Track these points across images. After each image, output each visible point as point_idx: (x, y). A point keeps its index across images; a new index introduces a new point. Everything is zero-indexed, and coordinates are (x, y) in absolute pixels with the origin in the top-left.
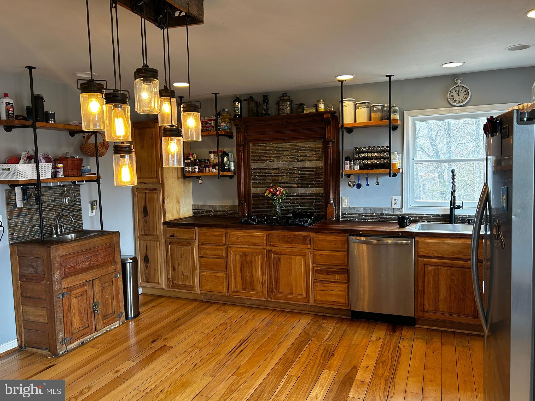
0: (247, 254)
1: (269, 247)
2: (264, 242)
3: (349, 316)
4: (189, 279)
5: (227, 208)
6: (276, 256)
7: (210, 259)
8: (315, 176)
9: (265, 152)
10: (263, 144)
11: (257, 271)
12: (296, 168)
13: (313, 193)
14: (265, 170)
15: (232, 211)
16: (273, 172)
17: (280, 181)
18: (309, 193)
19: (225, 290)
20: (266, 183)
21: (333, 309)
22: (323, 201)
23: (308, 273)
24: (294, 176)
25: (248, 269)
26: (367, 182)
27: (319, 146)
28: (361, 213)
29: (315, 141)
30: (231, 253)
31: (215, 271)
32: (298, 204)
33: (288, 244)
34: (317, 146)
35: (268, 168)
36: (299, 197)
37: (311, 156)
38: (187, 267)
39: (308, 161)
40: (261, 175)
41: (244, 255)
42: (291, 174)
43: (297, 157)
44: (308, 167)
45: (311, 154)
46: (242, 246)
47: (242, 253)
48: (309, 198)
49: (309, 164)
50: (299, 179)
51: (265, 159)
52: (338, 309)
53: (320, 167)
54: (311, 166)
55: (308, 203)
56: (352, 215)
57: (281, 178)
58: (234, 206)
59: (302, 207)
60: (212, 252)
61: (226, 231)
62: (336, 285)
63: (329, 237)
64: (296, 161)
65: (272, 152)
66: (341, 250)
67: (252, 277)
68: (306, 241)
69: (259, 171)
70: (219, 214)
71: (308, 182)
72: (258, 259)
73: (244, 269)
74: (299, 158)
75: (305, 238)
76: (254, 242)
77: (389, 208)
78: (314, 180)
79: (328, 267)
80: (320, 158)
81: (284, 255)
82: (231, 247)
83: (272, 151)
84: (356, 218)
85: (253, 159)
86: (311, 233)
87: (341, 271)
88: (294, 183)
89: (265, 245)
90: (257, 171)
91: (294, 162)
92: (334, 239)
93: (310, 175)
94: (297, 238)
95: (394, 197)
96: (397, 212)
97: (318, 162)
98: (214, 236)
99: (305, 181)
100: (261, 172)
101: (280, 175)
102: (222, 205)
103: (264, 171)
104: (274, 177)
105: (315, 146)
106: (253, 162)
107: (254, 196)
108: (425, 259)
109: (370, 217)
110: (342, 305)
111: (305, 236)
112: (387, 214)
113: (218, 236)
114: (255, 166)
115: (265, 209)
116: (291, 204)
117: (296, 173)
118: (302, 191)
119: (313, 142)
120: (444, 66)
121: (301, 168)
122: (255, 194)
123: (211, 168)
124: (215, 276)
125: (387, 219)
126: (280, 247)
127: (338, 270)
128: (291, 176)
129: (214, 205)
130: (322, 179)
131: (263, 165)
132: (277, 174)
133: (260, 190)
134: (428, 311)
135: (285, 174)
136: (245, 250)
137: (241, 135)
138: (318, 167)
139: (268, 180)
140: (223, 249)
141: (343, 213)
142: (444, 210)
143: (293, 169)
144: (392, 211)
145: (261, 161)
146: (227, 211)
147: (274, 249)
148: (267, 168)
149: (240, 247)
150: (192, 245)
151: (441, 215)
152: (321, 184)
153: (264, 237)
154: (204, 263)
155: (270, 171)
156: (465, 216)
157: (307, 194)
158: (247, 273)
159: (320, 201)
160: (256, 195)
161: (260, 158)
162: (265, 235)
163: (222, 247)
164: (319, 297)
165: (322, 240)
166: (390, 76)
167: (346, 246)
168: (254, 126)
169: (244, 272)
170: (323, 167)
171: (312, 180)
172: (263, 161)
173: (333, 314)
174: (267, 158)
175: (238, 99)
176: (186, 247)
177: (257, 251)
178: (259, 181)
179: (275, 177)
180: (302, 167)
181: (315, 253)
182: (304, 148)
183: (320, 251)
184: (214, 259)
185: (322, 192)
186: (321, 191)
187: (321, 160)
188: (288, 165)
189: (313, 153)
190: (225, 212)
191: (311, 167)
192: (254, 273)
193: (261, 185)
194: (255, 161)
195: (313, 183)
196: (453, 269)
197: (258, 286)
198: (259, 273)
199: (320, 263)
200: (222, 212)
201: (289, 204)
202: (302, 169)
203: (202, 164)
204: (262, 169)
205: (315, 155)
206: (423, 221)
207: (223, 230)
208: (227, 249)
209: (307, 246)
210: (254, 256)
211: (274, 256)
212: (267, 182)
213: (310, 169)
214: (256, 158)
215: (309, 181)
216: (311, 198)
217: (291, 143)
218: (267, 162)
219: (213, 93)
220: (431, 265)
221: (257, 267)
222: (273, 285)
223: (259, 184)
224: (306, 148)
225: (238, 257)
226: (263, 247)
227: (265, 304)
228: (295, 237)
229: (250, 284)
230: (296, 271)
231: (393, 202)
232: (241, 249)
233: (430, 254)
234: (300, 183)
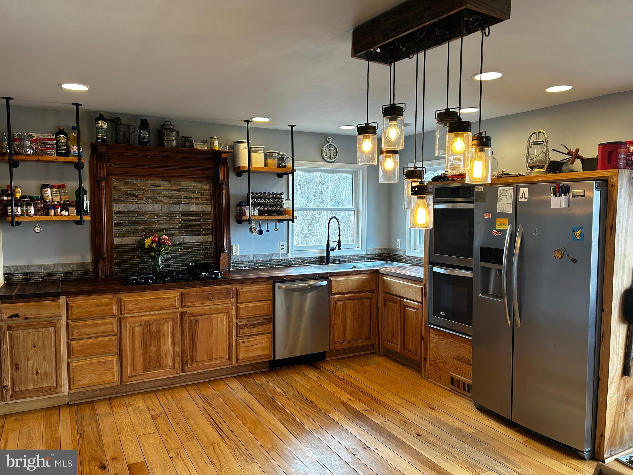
0: (151, 323)
1: (182, 310)
2: (176, 303)
3: (268, 368)
4: (48, 378)
5: (71, 268)
6: (192, 318)
7: (90, 340)
8: (202, 222)
9: (134, 191)
10: (131, 179)
11: (166, 342)
12: (178, 211)
13: (200, 241)
14: (134, 213)
15: (82, 270)
16: (147, 216)
17: (157, 227)
18: (195, 242)
19: (115, 379)
20: (136, 231)
21: (251, 365)
22: (211, 250)
23: (231, 331)
24: (176, 221)
25: (153, 342)
26: (268, 228)
27: (206, 187)
28: (252, 261)
29: (201, 182)
30: (127, 326)
31: (98, 355)
32: (180, 255)
33: (209, 302)
34: (204, 187)
35: (140, 211)
36: (182, 246)
37: (197, 198)
38: (45, 360)
39: (194, 204)
40: (129, 220)
41: (148, 324)
42: (172, 219)
43: (180, 199)
44: (194, 212)
45: (196, 196)
46: (142, 314)
47: (143, 323)
48: (195, 248)
49: (194, 208)
50: (181, 225)
51: (135, 200)
52: (256, 363)
53: (207, 211)
54: (197, 210)
55: (194, 253)
56: (243, 263)
57: (158, 224)
58: (85, 263)
59: (185, 258)
60: (95, 330)
61: (117, 297)
62: (260, 338)
63: (254, 287)
64: (178, 204)
65: (146, 191)
66: (267, 299)
67: (158, 351)
68: (229, 295)
69: (126, 215)
70: (57, 277)
71: (193, 229)
72: (168, 327)
73: (147, 343)
74: (182, 200)
75: (228, 292)
76: (162, 306)
77: (277, 254)
78: (200, 227)
79: (252, 319)
80: (208, 201)
81: (202, 315)
82: (127, 317)
83: (145, 189)
84: (246, 266)
85: (118, 199)
86: (234, 285)
87: (266, 321)
88: (175, 230)
89: (177, 307)
90: (122, 215)
91: (175, 204)
92: (259, 289)
93: (195, 221)
94: (219, 293)
95: (281, 243)
96: (284, 257)
97: (205, 205)
98: (98, 306)
99: (190, 227)
100: (128, 217)
101: (156, 220)
102: (62, 264)
103: (134, 215)
104: (148, 222)
105: (202, 187)
106: (117, 203)
107: (117, 249)
108: (336, 296)
109: (260, 264)
110: (266, 357)
111: (228, 289)
112: (275, 260)
113: (106, 305)
114: (119, 208)
115: (135, 264)
116: (172, 255)
117: (178, 219)
118: (187, 239)
119: (199, 182)
120: (341, 127)
121: (184, 211)
122: (118, 246)
123: (59, 210)
124: (99, 363)
125: (275, 265)
126: (197, 307)
127: (264, 321)
128: (172, 222)
129: (48, 265)
130: (210, 225)
131: (132, 207)
132: (153, 219)
133: (127, 239)
134: (338, 343)
135: (164, 219)
136: (149, 318)
137: (103, 165)
138: (205, 211)
139: (140, 226)
140: (113, 322)
141: (233, 262)
142: (321, 252)
143: (175, 213)
144: (279, 257)
145: (129, 201)
146: (72, 271)
147: (190, 310)
148: (138, 211)
149: (139, 316)
150: (57, 325)
151: (318, 257)
152: (209, 231)
153: (177, 298)
154: (79, 348)
155: (142, 215)
156: (335, 256)
157: (192, 243)
158: (152, 348)
159: (208, 250)
160: (121, 247)
161: (128, 198)
162: (177, 294)
163: (111, 320)
164: (243, 355)
165: (248, 292)
166: (292, 126)
167: (271, 294)
168: (120, 155)
169: (146, 346)
170: (210, 211)
171: (199, 227)
172: (132, 202)
173: (252, 371)
174: (137, 198)
175: (101, 117)
176: (45, 329)
177: (167, 316)
178: (126, 228)
179: (150, 222)
180: (186, 211)
181: (240, 306)
182: (188, 188)
183: (244, 304)
184: (98, 339)
185: (211, 240)
186: (209, 238)
187: (209, 204)
188: (167, 208)
189: (200, 195)
190: (69, 273)
191: (197, 212)
192: (162, 345)
193: (129, 233)
194: (120, 201)
195: (199, 230)
196: (355, 301)
197: (166, 361)
198: (168, 344)
199: (244, 317)
200: (63, 273)
201: (169, 255)
202: (186, 213)
203: (40, 203)
204: (130, 212)
205: (201, 197)
206: (305, 264)
207: (112, 296)
208: (120, 321)
209: (231, 301)
210: (161, 324)
211: (190, 320)
212: (138, 229)
213: (196, 214)
214: (122, 198)
215: (195, 227)
216: (198, 248)
217: (171, 181)
218: (138, 203)
219: (73, 104)
220: (340, 301)
221: (166, 337)
222: (188, 355)
223: (125, 231)
224: (191, 188)
225: (138, 330)
226: (174, 310)
227: (169, 382)
228: (217, 292)
229: (156, 361)
230: (217, 332)
231: (281, 247)
232: (142, 318)
233: (339, 291)
234: (183, 231)
